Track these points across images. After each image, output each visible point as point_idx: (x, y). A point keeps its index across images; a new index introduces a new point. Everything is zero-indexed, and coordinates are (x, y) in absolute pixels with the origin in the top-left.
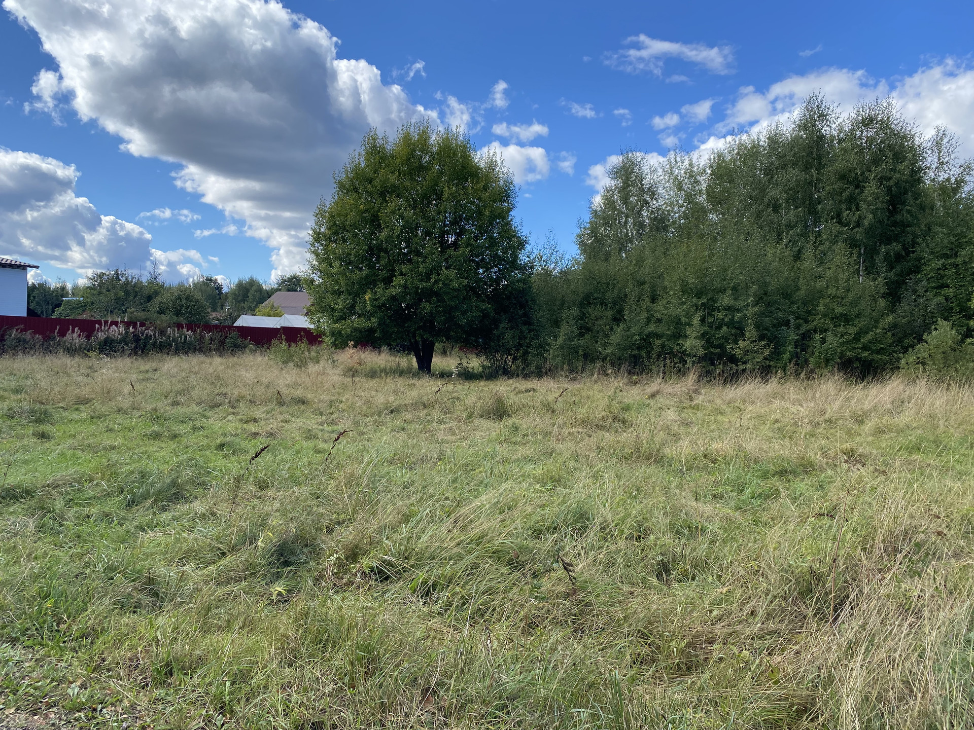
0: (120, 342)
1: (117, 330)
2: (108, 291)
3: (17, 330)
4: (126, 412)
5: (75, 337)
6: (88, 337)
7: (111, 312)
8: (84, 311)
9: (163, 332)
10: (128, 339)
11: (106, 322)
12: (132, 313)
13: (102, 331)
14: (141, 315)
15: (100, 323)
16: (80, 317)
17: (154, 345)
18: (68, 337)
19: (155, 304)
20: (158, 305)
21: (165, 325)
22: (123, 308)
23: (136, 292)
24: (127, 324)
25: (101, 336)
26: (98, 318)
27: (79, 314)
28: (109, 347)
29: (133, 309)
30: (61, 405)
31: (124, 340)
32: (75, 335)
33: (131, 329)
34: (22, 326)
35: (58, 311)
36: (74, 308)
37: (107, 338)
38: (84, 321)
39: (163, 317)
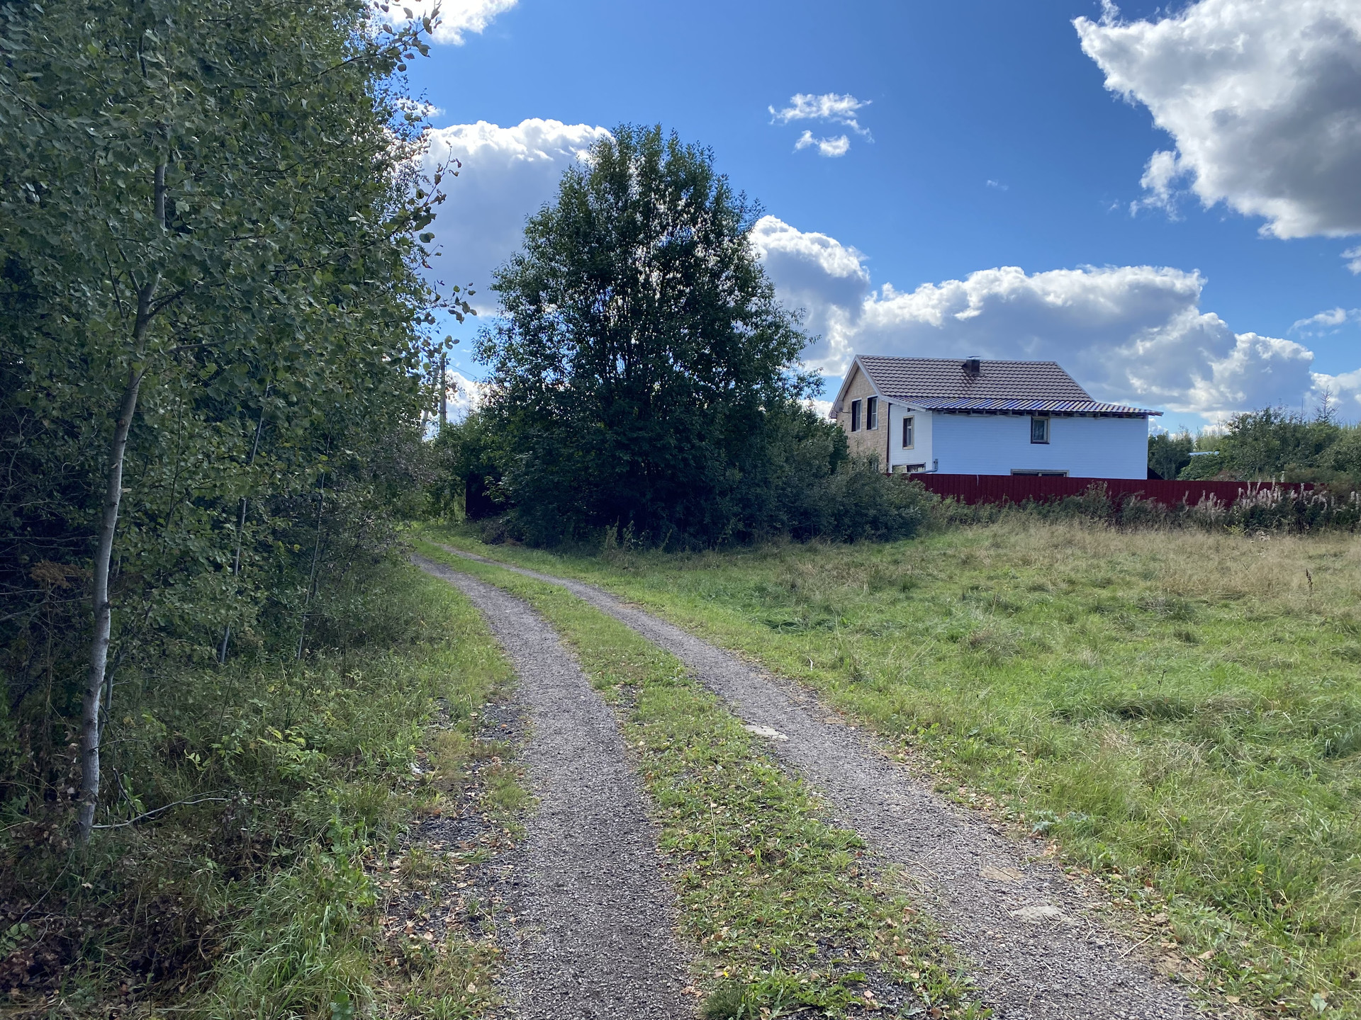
0: (1274, 513)
1: (1270, 496)
2: (1256, 439)
3: (1136, 497)
4: (1298, 616)
5: (1209, 506)
6: (1228, 506)
7: (1260, 470)
8: (1220, 470)
9: (1341, 498)
10: (1287, 508)
11: (1253, 484)
12: (1292, 470)
13: (1247, 497)
14: (1307, 473)
15: (1244, 486)
16: (1215, 479)
17: (1328, 518)
18: (1201, 505)
19: (1328, 457)
20: (1333, 457)
21: (1345, 486)
22: (1278, 464)
23: (1297, 439)
24: (1285, 487)
25: (1246, 504)
26: (1240, 478)
27: (1213, 474)
28: (1257, 520)
29: (1293, 465)
30: (1204, 598)
31: (1281, 511)
32: (1210, 503)
33: (1293, 494)
34: (1142, 492)
35: (1185, 471)
36: (1207, 466)
37: (1256, 506)
38: (1222, 484)
39: (1343, 475)
